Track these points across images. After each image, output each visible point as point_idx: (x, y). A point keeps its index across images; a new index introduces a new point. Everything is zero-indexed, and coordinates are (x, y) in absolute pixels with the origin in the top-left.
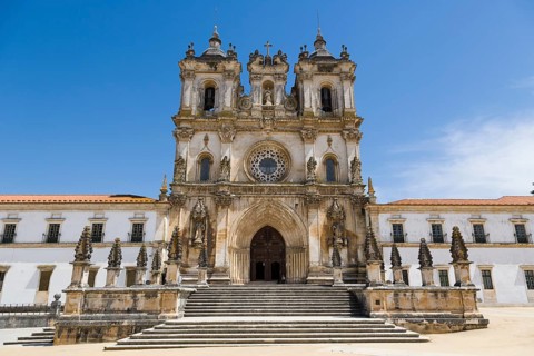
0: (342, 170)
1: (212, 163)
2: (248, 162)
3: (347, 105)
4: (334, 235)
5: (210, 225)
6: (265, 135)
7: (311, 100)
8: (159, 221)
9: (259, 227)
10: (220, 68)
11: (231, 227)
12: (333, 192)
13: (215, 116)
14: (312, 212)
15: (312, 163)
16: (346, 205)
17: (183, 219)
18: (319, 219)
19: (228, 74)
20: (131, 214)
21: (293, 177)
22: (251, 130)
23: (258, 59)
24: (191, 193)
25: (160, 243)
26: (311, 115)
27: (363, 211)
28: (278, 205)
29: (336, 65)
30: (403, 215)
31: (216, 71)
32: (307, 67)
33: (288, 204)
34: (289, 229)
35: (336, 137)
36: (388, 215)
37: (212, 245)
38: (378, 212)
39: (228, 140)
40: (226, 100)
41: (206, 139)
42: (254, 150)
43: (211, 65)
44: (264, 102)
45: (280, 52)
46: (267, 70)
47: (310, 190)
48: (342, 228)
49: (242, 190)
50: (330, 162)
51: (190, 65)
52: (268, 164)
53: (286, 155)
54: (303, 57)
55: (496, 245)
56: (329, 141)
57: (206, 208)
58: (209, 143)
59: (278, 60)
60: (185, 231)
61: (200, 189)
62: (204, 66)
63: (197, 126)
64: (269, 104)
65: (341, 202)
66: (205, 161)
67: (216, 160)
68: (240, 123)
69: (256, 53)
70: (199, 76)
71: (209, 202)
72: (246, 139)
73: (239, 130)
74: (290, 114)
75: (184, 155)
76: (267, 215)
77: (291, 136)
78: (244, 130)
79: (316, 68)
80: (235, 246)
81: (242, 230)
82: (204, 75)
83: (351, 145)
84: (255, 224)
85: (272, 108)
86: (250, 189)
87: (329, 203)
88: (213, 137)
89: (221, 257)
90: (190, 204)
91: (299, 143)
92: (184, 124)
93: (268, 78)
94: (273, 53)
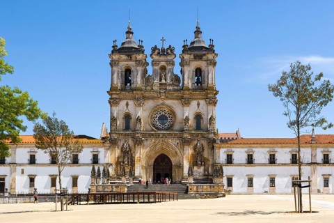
0: (205, 122)
1: (131, 118)
2: (151, 118)
3: (210, 82)
4: (197, 160)
5: (132, 155)
6: (160, 101)
7: (189, 82)
8: (106, 153)
9: (157, 155)
10: (133, 57)
11: (142, 155)
12: (198, 136)
13: (132, 90)
14: (186, 147)
15: (187, 119)
16: (205, 143)
17: (118, 152)
18: (189, 151)
19: (138, 62)
20: (92, 150)
21: (177, 126)
22: (153, 98)
23: (157, 51)
24: (121, 137)
25: (107, 164)
26: (188, 89)
27: (213, 147)
28: (168, 143)
29: (205, 55)
30: (233, 149)
31: (131, 60)
32: (186, 57)
33: (173, 142)
34: (173, 156)
35: (202, 102)
36: (225, 150)
37: (133, 165)
38: (220, 148)
39: (140, 105)
40: (138, 80)
41: (127, 105)
42: (155, 110)
43: (128, 56)
44: (161, 80)
45: (170, 46)
46: (162, 58)
47: (185, 136)
48: (202, 156)
49: (148, 136)
50: (198, 117)
51: (116, 57)
52: (163, 118)
53: (173, 113)
54: (186, 50)
55: (279, 165)
56: (198, 104)
57: (129, 145)
58: (129, 106)
59: (169, 51)
60: (118, 158)
61: (125, 135)
62: (124, 57)
63: (121, 96)
64: (163, 81)
65: (202, 142)
66: (127, 117)
67: (133, 116)
68: (147, 94)
69: (156, 46)
70: (121, 63)
71: (131, 142)
72: (150, 104)
73: (145, 98)
74: (176, 88)
75: (115, 115)
76: (162, 149)
77: (176, 102)
78: (148, 98)
79: (192, 57)
80: (144, 165)
81: (149, 157)
82: (124, 62)
83: (210, 107)
84: (155, 153)
85: (165, 84)
86: (152, 135)
87: (195, 142)
88: (131, 102)
89: (138, 171)
90: (120, 144)
91: (180, 106)
92: (114, 96)
93: (163, 63)
94: (166, 47)
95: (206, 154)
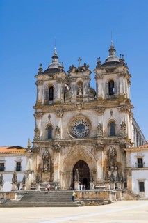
0: (117, 128)
1: (52, 129)
2: (71, 127)
3: (121, 91)
5: (51, 161)
6: (78, 112)
7: (102, 93)
8: (27, 161)
9: (76, 161)
10: (55, 77)
11: (61, 162)
12: (110, 141)
13: (54, 104)
14: (99, 153)
16: (117, 148)
17: (39, 159)
18: (103, 156)
19: (59, 80)
20: (15, 158)
21: (92, 134)
22: (71, 110)
23: (74, 70)
24: (42, 146)
25: (28, 171)
26: (101, 99)
27: (125, 152)
28: (83, 150)
29: (115, 68)
30: (143, 153)
31: (53, 79)
32: (99, 71)
33: (88, 149)
34: (90, 162)
35: (115, 110)
36: (135, 154)
37: (52, 172)
38: (130, 152)
39: (59, 117)
40: (58, 95)
41: (49, 117)
42: (73, 120)
43: (50, 76)
44: (78, 93)
45: (85, 64)
46: (79, 75)
47: (98, 142)
48: (114, 161)
49: (66, 143)
50: (112, 124)
51: (40, 78)
52: (81, 127)
53: (89, 122)
54: (99, 66)
56: (112, 112)
57: (49, 153)
58: (51, 118)
59: (84, 68)
60: (40, 165)
61: (46, 144)
62: (47, 77)
63: (45, 110)
64: (80, 94)
65: (115, 147)
66: (50, 128)
67: (54, 128)
68: (65, 107)
69: (73, 66)
70: (45, 83)
71: (50, 150)
72: (68, 115)
73: (64, 110)
74: (91, 99)
75: (39, 127)
76: (79, 155)
77: (91, 111)
78: (67, 110)
79: (104, 71)
80: (63, 171)
81: (67, 163)
82: (48, 81)
83: (122, 114)
84: (73, 160)
85: (82, 97)
86: (69, 142)
87: (108, 148)
88: (53, 115)
89: (58, 176)
90: (42, 152)
91: (95, 115)
92: (38, 110)
93: (80, 79)
94: (82, 65)
95: (119, 159)
